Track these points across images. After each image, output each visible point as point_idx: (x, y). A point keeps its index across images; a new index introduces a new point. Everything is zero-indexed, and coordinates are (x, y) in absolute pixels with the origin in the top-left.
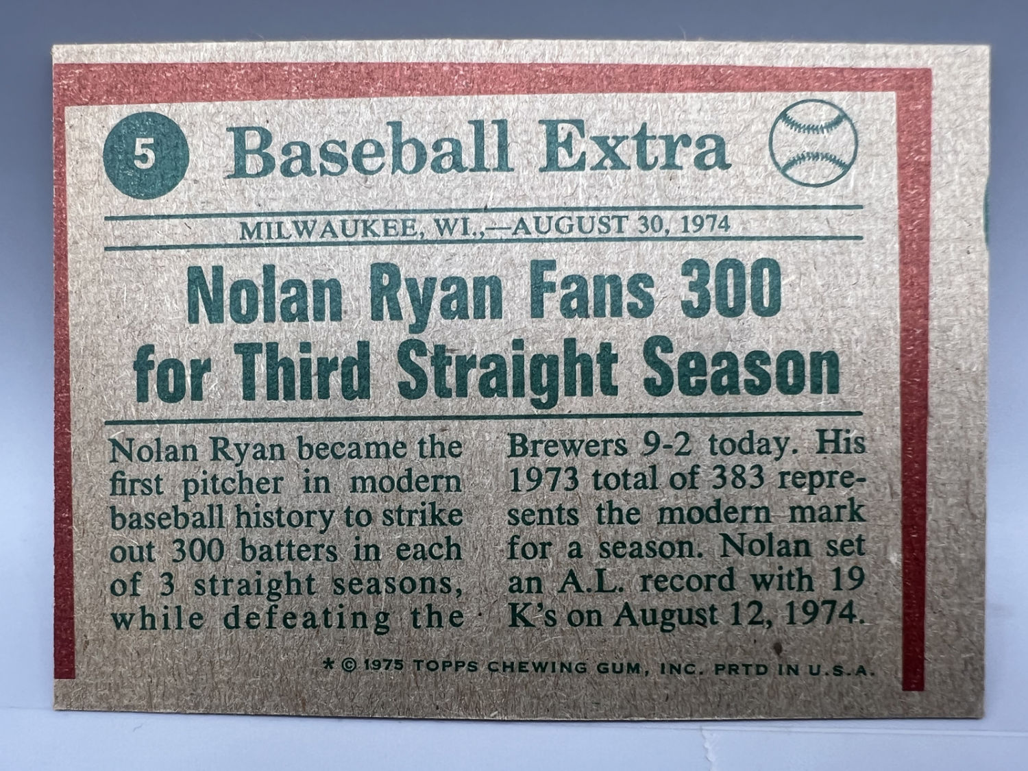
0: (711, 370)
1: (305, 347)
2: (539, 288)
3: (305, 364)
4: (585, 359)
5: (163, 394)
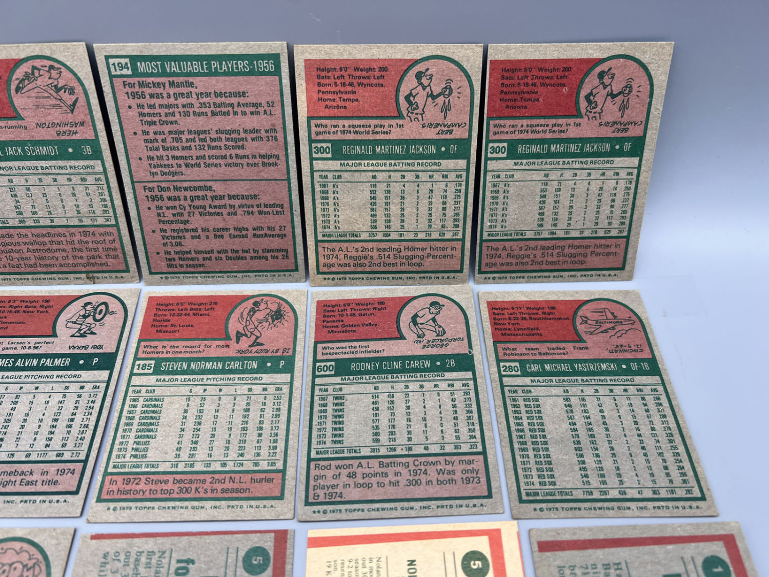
5: (178, 569)
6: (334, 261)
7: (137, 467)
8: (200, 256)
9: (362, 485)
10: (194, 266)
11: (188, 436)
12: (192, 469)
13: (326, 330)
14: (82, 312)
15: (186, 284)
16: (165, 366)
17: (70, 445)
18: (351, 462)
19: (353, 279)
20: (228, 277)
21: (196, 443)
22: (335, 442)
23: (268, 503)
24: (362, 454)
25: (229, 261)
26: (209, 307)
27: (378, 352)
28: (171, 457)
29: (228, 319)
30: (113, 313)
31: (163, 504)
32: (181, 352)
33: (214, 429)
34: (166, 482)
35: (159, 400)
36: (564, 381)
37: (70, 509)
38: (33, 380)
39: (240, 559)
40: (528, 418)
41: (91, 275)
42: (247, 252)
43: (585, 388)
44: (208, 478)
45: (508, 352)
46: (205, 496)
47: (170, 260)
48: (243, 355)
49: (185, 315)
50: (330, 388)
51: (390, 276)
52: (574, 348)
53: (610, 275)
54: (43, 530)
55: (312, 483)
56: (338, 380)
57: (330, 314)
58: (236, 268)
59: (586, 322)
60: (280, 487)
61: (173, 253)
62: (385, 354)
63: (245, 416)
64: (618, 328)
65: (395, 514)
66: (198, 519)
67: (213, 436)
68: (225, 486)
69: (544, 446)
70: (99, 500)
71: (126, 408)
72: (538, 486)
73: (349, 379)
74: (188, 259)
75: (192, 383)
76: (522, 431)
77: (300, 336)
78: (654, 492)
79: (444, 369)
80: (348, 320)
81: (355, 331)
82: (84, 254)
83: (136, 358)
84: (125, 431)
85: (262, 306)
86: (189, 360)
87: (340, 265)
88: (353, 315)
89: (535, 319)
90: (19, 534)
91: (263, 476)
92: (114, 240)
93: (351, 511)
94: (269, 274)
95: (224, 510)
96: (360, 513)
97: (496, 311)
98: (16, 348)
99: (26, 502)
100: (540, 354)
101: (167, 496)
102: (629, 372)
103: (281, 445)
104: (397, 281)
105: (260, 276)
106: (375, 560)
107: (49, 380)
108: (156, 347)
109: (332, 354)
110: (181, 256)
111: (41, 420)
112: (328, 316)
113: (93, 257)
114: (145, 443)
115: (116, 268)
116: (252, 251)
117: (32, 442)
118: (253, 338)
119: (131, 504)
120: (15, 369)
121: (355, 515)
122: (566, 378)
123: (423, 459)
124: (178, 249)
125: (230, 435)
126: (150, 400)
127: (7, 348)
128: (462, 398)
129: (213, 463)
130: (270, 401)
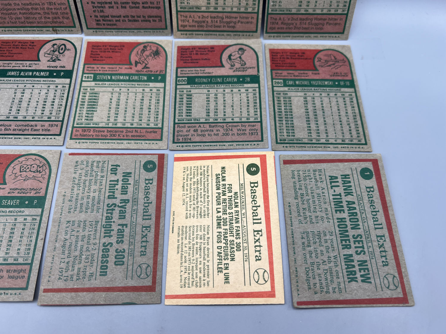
0: (106, 254)
1: (117, 189)
2: (123, 225)
3: (114, 189)
4: (110, 233)
5: (112, 169)
6: (187, 23)
7: (89, 124)
8: (114, 19)
9: (200, 135)
10: (111, 25)
11: (113, 111)
12: (116, 126)
13: (182, 61)
14: (52, 49)
15: (107, 35)
16: (99, 77)
17: (54, 113)
18: (195, 125)
19: (197, 35)
20: (129, 32)
21: (117, 114)
22: (187, 116)
23: (155, 142)
24: (201, 121)
25: (130, 23)
26: (120, 48)
27: (210, 73)
28: (105, 120)
29: (130, 54)
30: (69, 50)
31: (102, 141)
32: (107, 71)
33: (126, 108)
34: (103, 131)
35: (97, 94)
36: (305, 89)
37: (58, 142)
38: (31, 82)
39: (142, 165)
40: (284, 106)
41: (55, 29)
42: (139, 17)
43: (315, 93)
44: (124, 130)
45: (278, 75)
46: (123, 138)
47: (98, 21)
48: (139, 73)
49: (108, 52)
50: (185, 91)
51: (218, 33)
52: (312, 73)
53: (336, 37)
54: (46, 151)
55: (176, 133)
56: (189, 86)
57: (184, 53)
58: (133, 26)
59: (320, 61)
60: (160, 135)
61: (99, 16)
62: (214, 74)
63: (141, 103)
64: (336, 64)
65: (216, 148)
66: (120, 148)
67: (126, 111)
68: (132, 134)
69: (291, 119)
70: (71, 139)
71: (81, 97)
72: (286, 137)
73: (194, 86)
74: (108, 20)
75: (113, 86)
76: (281, 112)
77: (169, 64)
78: (343, 141)
79: (244, 82)
80: (194, 57)
81: (198, 62)
82: (50, 16)
83: (83, 73)
84: (81, 108)
85: (148, 48)
86: (111, 75)
87: (190, 26)
88: (197, 54)
89: (293, 59)
90: (34, 152)
91: (152, 130)
92: (66, 8)
93: (195, 146)
94: (151, 31)
95: (133, 144)
96: (199, 147)
97: (273, 54)
98: (19, 66)
99: (35, 138)
100: (294, 76)
101: (104, 138)
102: (339, 86)
103: (160, 117)
104: (222, 37)
105: (146, 32)
106: (206, 167)
107: (39, 82)
108: (93, 68)
109: (186, 74)
110: (103, 18)
111: (38, 102)
112: (184, 55)
113: (55, 18)
114: (92, 114)
115: (68, 25)
116: (142, 17)
117: (34, 112)
118: (144, 64)
119: (87, 141)
120: (20, 76)
121: (197, 148)
122: (306, 88)
123: (231, 124)
124: (102, 14)
125: (134, 111)
126: (92, 93)
127: (15, 66)
128: (252, 97)
129: (126, 124)
130: (154, 96)
